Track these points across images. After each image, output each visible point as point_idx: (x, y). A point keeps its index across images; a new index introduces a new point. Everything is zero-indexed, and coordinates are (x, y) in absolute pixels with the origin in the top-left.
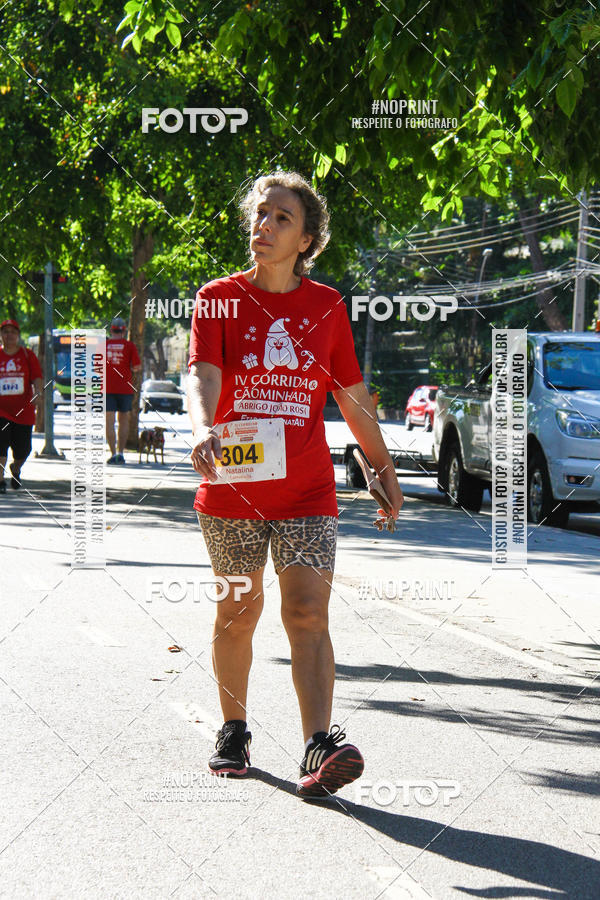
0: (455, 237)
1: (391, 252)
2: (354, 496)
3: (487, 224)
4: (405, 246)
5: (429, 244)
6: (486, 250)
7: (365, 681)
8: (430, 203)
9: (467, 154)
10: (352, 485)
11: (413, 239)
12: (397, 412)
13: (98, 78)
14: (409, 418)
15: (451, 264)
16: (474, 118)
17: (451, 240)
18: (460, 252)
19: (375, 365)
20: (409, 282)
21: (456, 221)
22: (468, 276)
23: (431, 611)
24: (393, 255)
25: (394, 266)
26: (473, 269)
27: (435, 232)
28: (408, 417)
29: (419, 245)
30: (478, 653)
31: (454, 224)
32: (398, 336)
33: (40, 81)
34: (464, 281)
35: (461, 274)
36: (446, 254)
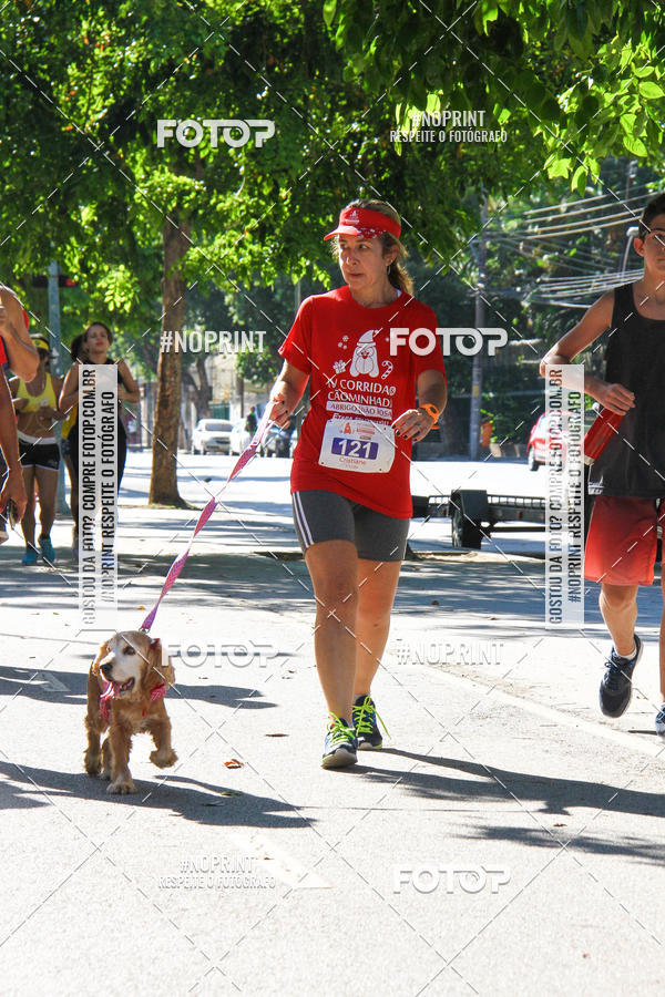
0: (589, 213)
1: (505, 235)
2: (462, 558)
3: (632, 194)
4: (523, 227)
5: (555, 222)
6: (632, 229)
7: (485, 801)
8: (557, 167)
9: (604, 101)
10: (460, 545)
11: (533, 217)
12: (517, 447)
13: (112, 13)
14: (535, 454)
15: (585, 248)
16: (614, 51)
17: (584, 216)
18: (596, 232)
19: (487, 385)
20: (529, 275)
21: (590, 189)
22: (609, 264)
23: (571, 708)
24: (507, 239)
25: (508, 253)
26: (615, 254)
27: (563, 206)
28: (531, 453)
29: (542, 224)
30: (635, 761)
31: (588, 195)
32: (515, 347)
33: (36, 19)
34: (602, 271)
35: (599, 262)
36: (579, 235)
